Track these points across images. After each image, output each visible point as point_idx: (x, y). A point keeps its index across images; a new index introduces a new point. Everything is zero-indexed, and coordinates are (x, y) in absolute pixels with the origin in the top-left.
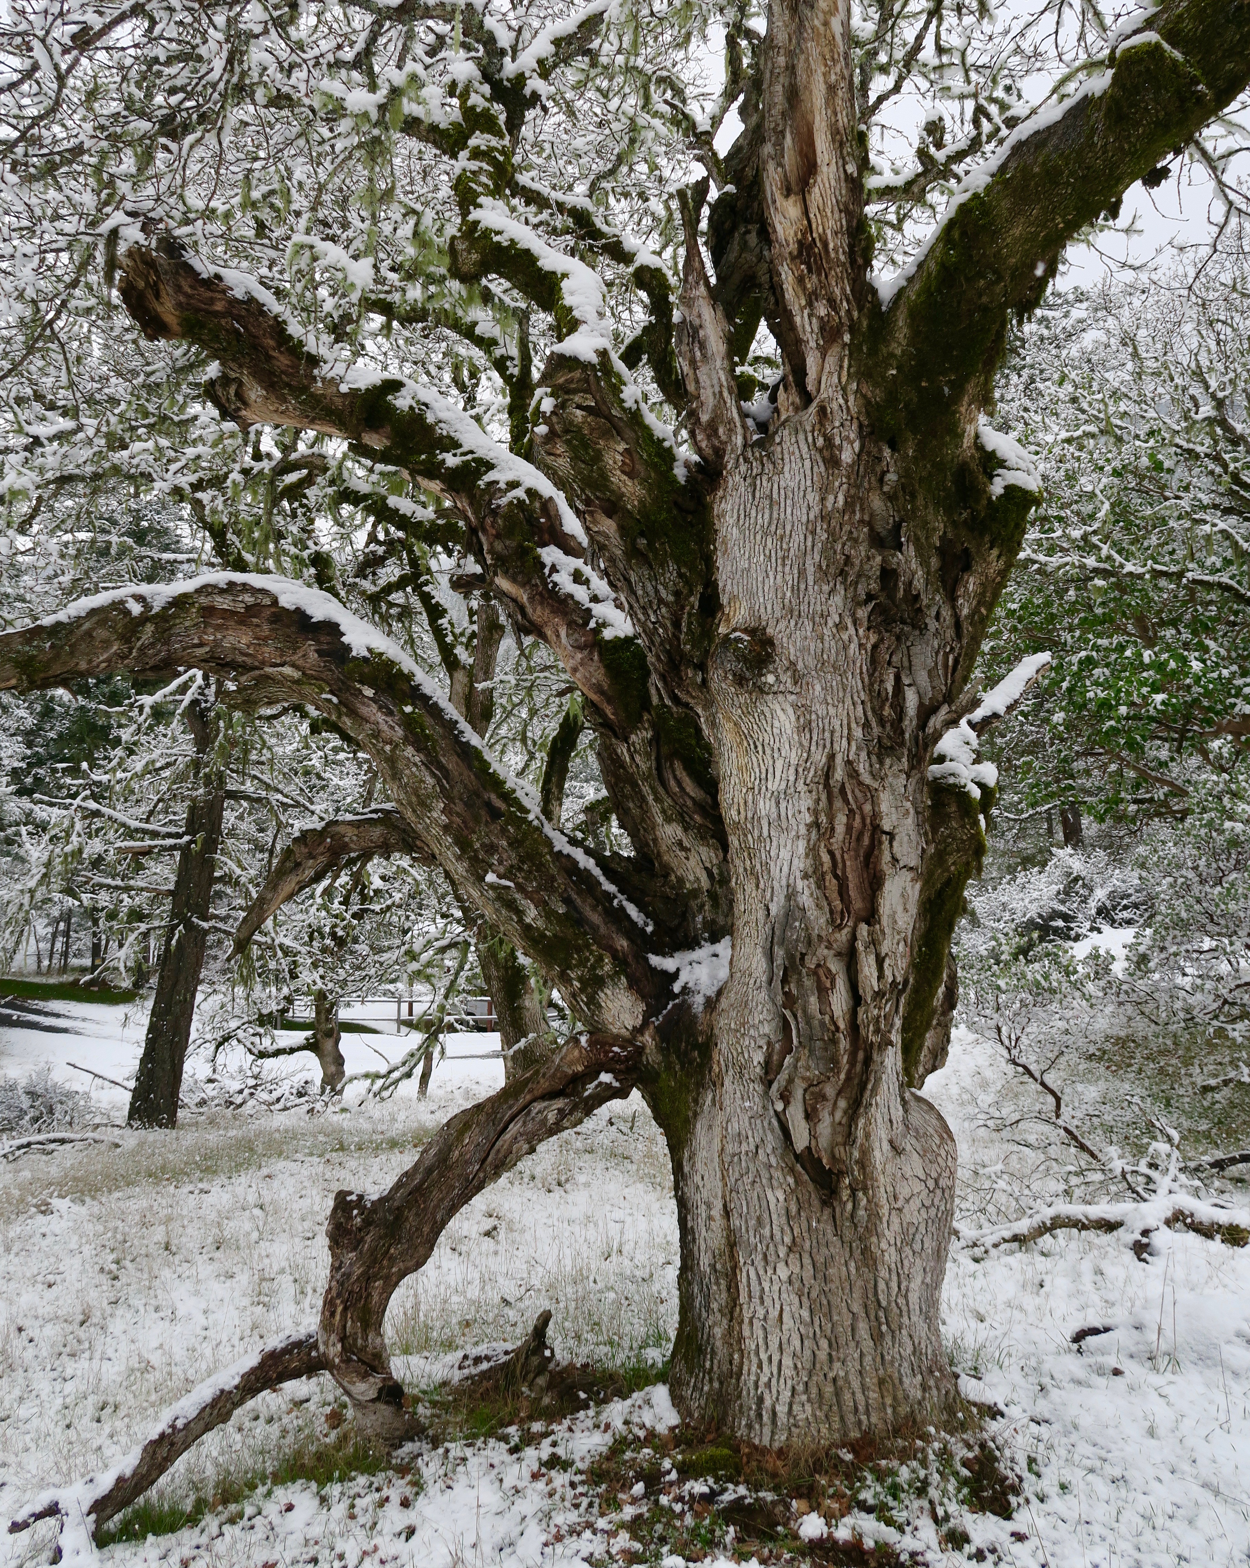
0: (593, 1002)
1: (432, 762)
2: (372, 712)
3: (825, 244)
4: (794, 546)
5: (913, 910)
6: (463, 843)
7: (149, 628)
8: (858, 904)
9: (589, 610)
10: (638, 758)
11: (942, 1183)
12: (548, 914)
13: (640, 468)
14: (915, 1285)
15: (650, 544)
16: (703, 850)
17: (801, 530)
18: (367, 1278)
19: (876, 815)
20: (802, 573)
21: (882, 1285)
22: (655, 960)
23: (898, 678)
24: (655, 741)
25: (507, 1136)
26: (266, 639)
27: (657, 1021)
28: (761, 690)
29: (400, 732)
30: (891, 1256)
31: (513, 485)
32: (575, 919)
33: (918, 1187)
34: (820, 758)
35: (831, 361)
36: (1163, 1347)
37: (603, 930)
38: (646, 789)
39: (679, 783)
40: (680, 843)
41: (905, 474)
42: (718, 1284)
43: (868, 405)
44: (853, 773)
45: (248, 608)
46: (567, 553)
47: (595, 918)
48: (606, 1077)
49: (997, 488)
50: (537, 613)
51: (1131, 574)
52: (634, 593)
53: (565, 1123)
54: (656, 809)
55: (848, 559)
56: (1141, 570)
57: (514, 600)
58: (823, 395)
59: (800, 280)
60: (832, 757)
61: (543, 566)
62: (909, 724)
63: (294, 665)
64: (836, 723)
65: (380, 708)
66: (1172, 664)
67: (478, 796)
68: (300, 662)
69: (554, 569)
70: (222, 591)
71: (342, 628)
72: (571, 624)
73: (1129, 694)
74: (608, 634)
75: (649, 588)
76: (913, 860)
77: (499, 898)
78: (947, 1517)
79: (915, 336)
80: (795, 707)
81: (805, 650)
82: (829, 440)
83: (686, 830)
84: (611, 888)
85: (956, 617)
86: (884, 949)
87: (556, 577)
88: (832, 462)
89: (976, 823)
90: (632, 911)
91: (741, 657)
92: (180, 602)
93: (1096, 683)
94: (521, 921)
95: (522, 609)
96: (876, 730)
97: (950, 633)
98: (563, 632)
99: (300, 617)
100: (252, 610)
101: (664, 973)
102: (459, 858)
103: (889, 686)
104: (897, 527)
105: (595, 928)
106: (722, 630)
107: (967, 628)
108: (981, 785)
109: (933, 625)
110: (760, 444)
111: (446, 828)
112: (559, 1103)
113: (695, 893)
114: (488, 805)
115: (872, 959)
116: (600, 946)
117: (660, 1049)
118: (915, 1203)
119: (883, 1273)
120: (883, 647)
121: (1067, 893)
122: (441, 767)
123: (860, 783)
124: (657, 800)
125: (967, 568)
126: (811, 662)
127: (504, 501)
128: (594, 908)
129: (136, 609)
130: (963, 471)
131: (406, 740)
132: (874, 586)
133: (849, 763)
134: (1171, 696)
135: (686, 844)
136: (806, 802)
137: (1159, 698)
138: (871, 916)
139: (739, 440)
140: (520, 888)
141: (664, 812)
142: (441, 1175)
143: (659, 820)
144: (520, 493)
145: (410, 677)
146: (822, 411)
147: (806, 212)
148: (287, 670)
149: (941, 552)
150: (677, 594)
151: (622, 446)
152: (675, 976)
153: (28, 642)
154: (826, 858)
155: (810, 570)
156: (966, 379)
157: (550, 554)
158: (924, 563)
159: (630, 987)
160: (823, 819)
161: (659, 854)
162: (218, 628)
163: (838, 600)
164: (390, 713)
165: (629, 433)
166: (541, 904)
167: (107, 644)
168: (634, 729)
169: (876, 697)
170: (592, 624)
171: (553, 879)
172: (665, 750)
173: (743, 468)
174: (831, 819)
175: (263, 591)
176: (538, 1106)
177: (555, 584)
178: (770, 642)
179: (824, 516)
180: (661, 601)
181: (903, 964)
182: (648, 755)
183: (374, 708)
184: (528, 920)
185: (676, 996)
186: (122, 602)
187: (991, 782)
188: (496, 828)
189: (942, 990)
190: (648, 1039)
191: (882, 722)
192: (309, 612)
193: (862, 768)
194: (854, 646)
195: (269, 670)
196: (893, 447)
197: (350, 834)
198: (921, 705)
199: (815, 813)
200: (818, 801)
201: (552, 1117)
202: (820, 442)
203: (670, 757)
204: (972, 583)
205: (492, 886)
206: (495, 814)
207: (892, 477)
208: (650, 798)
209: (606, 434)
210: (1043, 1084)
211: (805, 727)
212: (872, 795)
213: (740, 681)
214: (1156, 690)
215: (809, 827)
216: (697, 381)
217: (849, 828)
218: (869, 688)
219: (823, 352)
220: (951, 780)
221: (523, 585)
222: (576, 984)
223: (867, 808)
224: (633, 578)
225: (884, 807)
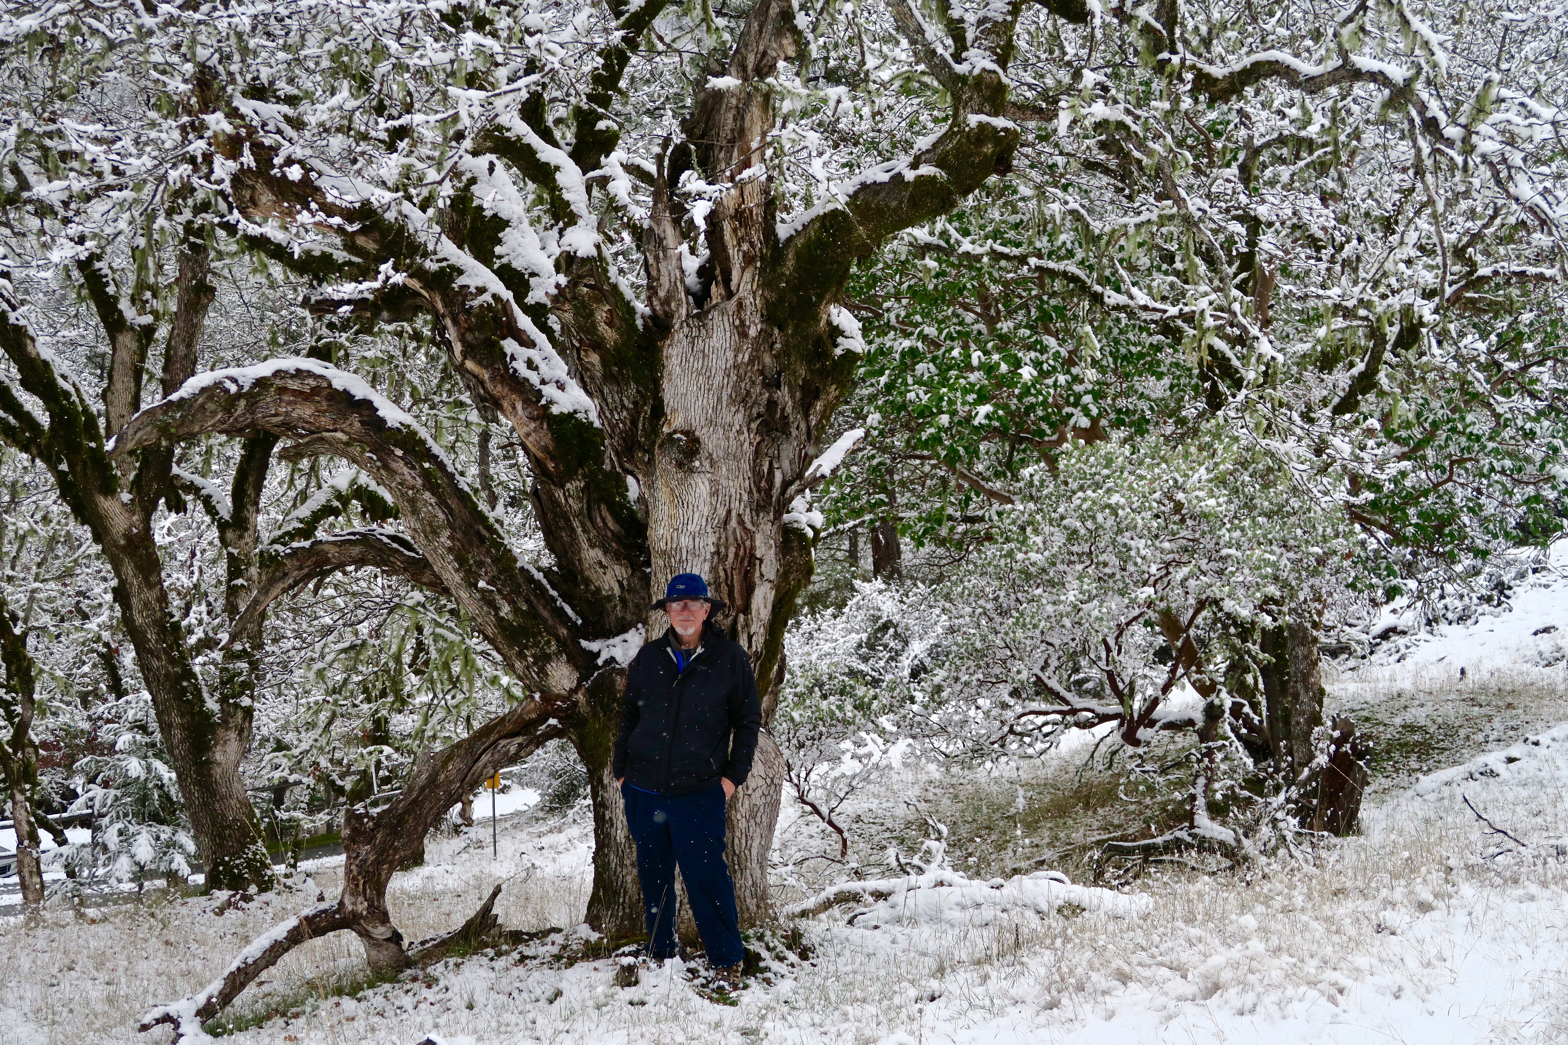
0: (542, 672)
1: (442, 503)
2: (400, 466)
3: (751, 211)
4: (716, 383)
5: (770, 607)
6: (461, 560)
7: (243, 403)
8: (739, 602)
9: (540, 391)
10: (571, 501)
11: (776, 781)
12: (516, 610)
13: (617, 321)
14: (756, 844)
15: (620, 371)
16: (617, 568)
17: (721, 373)
18: (378, 863)
19: (753, 548)
20: (719, 399)
21: (736, 841)
22: (584, 643)
23: (771, 463)
24: (586, 489)
25: (480, 764)
26: (325, 411)
27: (587, 684)
28: (691, 471)
29: (419, 481)
30: (743, 824)
31: (481, 290)
32: (533, 614)
33: (761, 782)
34: (722, 512)
35: (747, 276)
36: (907, 913)
37: (550, 622)
38: (576, 524)
39: (603, 520)
40: (600, 563)
41: (786, 344)
42: (630, 848)
43: (767, 302)
44: (741, 522)
45: (312, 389)
46: (521, 345)
47: (545, 614)
48: (553, 721)
49: (838, 351)
50: (498, 390)
51: (967, 254)
52: (605, 400)
53: (522, 753)
54: (582, 538)
55: (748, 393)
56: (978, 250)
57: (476, 377)
58: (741, 294)
59: (735, 230)
60: (729, 512)
61: (505, 355)
62: (775, 492)
63: (343, 431)
64: (733, 491)
65: (406, 464)
66: (1004, 368)
67: (471, 527)
68: (348, 429)
69: (513, 358)
70: (292, 376)
71: (376, 404)
72: (526, 402)
73: (951, 402)
74: (555, 410)
75: (617, 398)
76: (772, 577)
77: (483, 598)
78: (775, 948)
79: (798, 268)
80: (710, 481)
81: (718, 446)
82: (742, 322)
83: (605, 553)
84: (554, 593)
85: (808, 427)
86: (753, 630)
87: (515, 364)
88: (742, 332)
89: (810, 553)
90: (568, 609)
91: (681, 451)
92: (261, 383)
93: (919, 382)
94: (497, 615)
95: (482, 383)
96: (756, 495)
97: (804, 437)
98: (519, 406)
99: (346, 396)
100: (316, 391)
101: (591, 652)
102: (457, 571)
103: (766, 468)
104: (779, 374)
105: (545, 621)
106: (666, 430)
107: (814, 433)
108: (812, 527)
109: (794, 432)
110: (697, 316)
111: (450, 550)
112: (520, 740)
113: (610, 598)
114: (478, 533)
115: (745, 636)
116: (548, 633)
117: (588, 702)
118: (759, 793)
119: (738, 834)
120: (763, 445)
121: (871, 647)
122: (448, 507)
123: (745, 528)
124: (584, 531)
125: (817, 397)
126: (721, 454)
127: (476, 303)
128: (545, 608)
129: (233, 388)
130: (818, 341)
131: (424, 485)
132: (762, 409)
133: (739, 515)
134: (997, 406)
135: (604, 563)
136: (712, 539)
137: (985, 409)
138: (746, 609)
139: (684, 312)
140: (499, 591)
141: (589, 540)
142: (431, 792)
143: (585, 546)
144: (487, 297)
145: (423, 442)
146: (740, 305)
147: (742, 195)
148: (339, 435)
149: (803, 388)
150: (635, 403)
151: (607, 307)
152: (598, 654)
153: (165, 413)
154: (722, 574)
155: (725, 398)
156: (826, 292)
157: (510, 345)
158: (793, 397)
159: (568, 662)
160: (722, 549)
161: (582, 571)
162: (289, 403)
163: (740, 416)
164: (413, 468)
165: (612, 299)
166: (511, 602)
167: (214, 413)
168: (570, 479)
169: (757, 474)
170: (543, 402)
171: (520, 586)
172: (595, 496)
173: (686, 330)
174: (727, 549)
175: (322, 377)
176: (503, 742)
177: (515, 371)
178: (697, 441)
179: (736, 366)
180: (623, 406)
181: (762, 640)
182: (580, 500)
183: (401, 463)
184: (502, 614)
185: (599, 668)
186: (221, 383)
187: (818, 525)
188: (483, 550)
189: (776, 667)
190: (580, 697)
191: (759, 491)
192: (353, 392)
193: (747, 519)
194: (746, 444)
195: (325, 434)
196: (780, 329)
197: (332, 551)
198: (784, 481)
199: (718, 546)
200: (720, 538)
201: (513, 749)
202: (737, 322)
203: (598, 502)
204: (819, 406)
205: (482, 591)
206: (482, 539)
207: (778, 346)
208: (579, 530)
209: (598, 301)
210: (830, 823)
211: (714, 493)
212: (751, 535)
213: (680, 465)
214: (982, 399)
215: (713, 554)
216: (659, 270)
217: (736, 555)
218: (753, 470)
219: (743, 270)
220: (795, 525)
221: (486, 368)
222: (530, 659)
223: (748, 543)
224: (606, 390)
225: (758, 543)
